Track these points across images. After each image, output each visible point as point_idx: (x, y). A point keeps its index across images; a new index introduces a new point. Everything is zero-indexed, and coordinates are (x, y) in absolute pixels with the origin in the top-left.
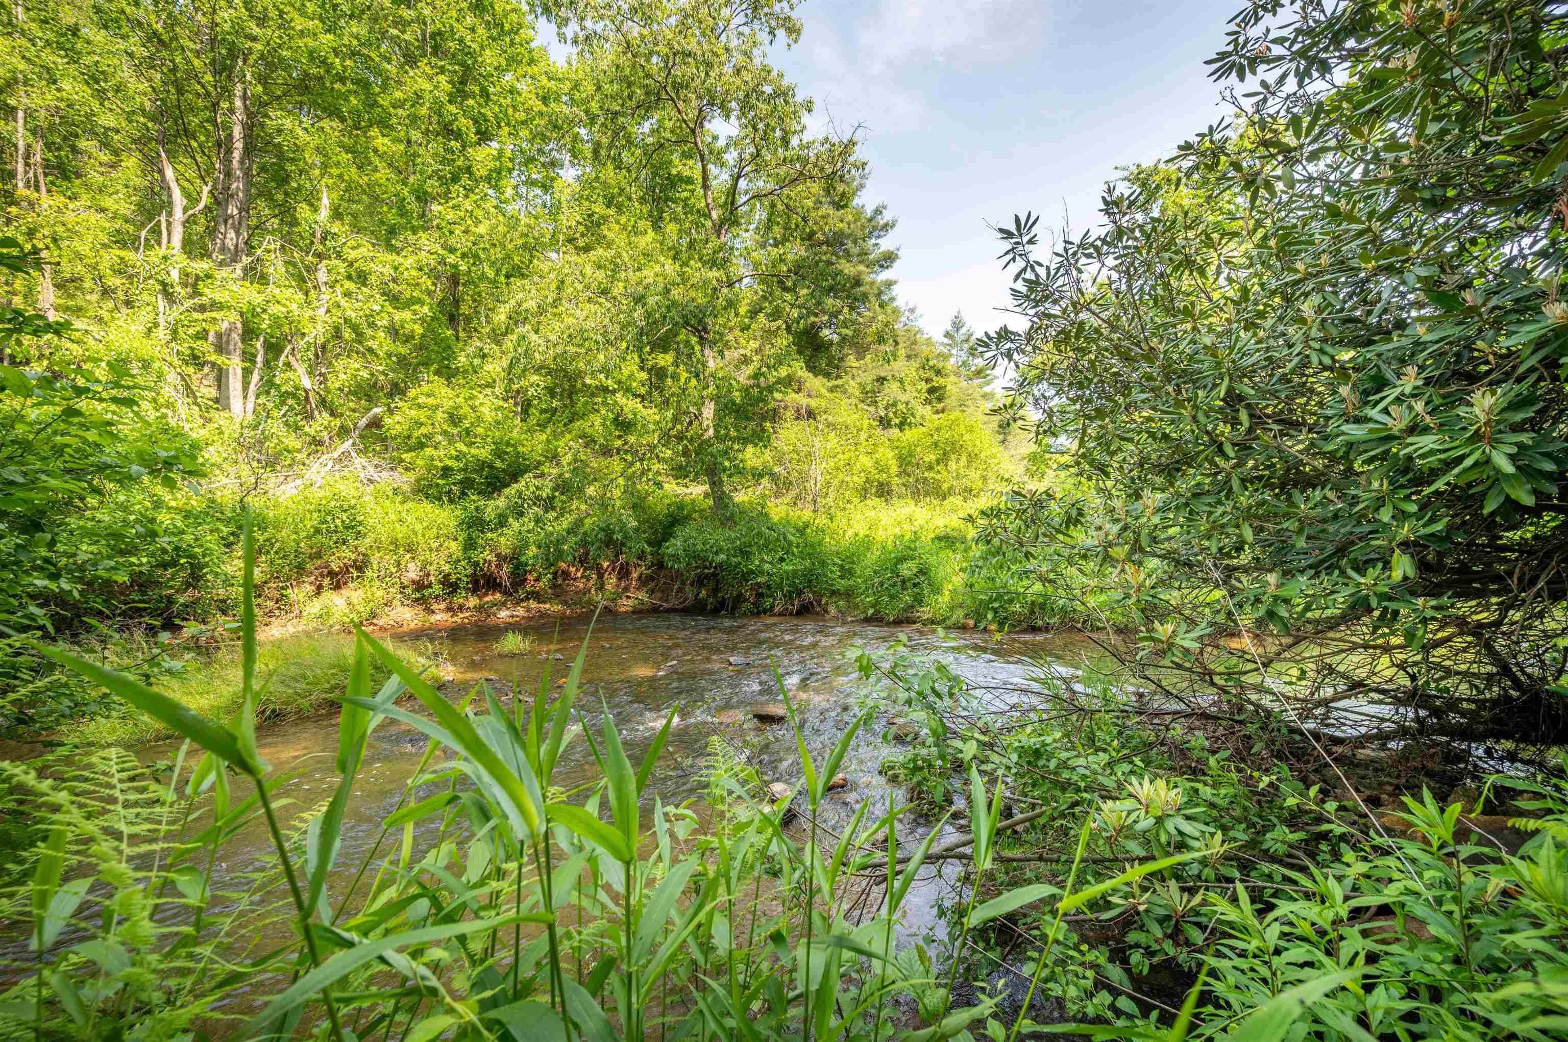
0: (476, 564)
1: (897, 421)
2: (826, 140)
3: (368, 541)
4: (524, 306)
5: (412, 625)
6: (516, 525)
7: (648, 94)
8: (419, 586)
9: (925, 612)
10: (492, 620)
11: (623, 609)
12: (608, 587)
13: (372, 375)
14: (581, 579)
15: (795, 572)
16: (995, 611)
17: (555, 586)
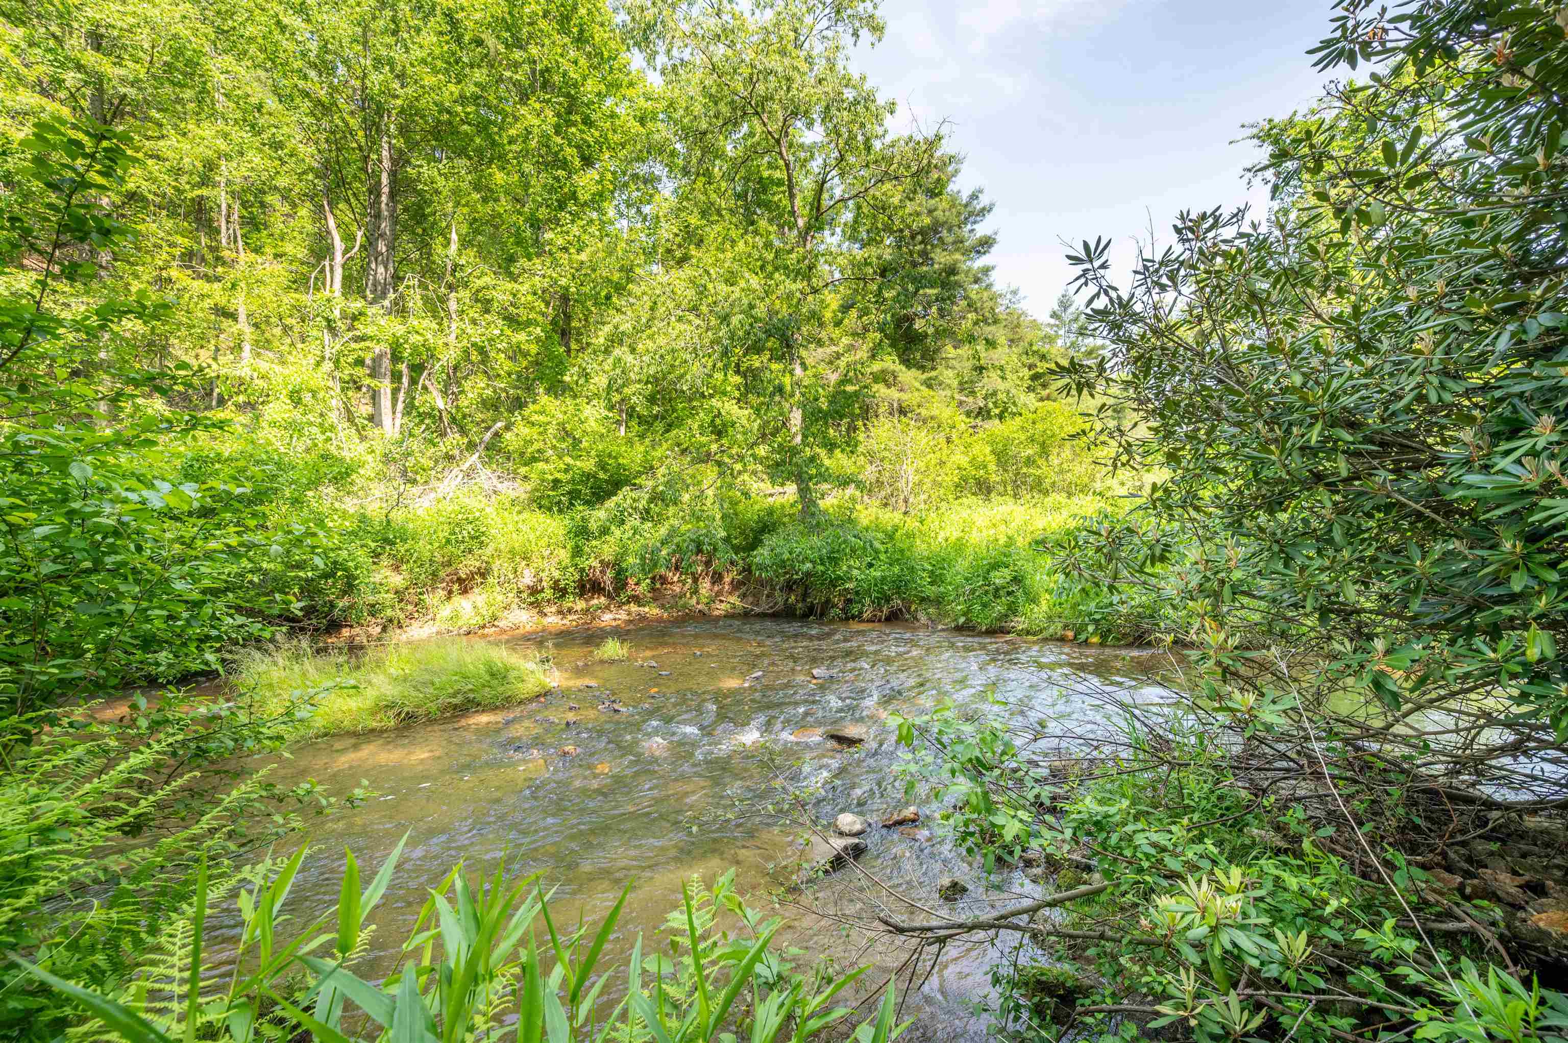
0: (583, 570)
1: (997, 411)
2: (911, 138)
3: (489, 551)
4: (621, 329)
5: (528, 628)
6: (618, 533)
7: (734, 110)
8: (534, 591)
9: (1020, 623)
10: (597, 623)
11: (716, 613)
12: (703, 591)
13: (495, 391)
14: (677, 584)
15: (883, 578)
16: (1096, 622)
17: (653, 590)
